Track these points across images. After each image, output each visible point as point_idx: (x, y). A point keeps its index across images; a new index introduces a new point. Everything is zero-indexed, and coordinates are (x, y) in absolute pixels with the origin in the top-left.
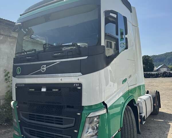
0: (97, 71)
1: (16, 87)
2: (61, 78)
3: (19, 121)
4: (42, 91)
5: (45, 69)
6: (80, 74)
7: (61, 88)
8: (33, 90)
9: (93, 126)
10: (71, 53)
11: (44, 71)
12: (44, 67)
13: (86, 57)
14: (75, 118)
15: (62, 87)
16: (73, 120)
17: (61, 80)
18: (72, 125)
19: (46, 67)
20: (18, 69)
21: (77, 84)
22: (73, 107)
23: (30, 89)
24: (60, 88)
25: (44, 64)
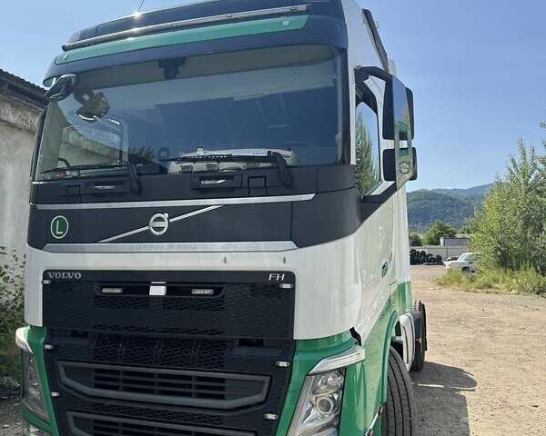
0: (339, 238)
1: (47, 282)
2: (223, 255)
3: (55, 394)
4: (151, 294)
5: (165, 225)
6: (290, 244)
7: (221, 286)
8: (118, 291)
9: (323, 400)
10: (261, 182)
11: (162, 233)
12: (161, 219)
13: (311, 196)
14: (269, 378)
15: (224, 283)
16: (263, 382)
17: (225, 260)
18: (259, 398)
19: (171, 220)
20: (55, 223)
21: (281, 273)
22: (260, 344)
23: (106, 287)
24: (217, 286)
25: (162, 210)
